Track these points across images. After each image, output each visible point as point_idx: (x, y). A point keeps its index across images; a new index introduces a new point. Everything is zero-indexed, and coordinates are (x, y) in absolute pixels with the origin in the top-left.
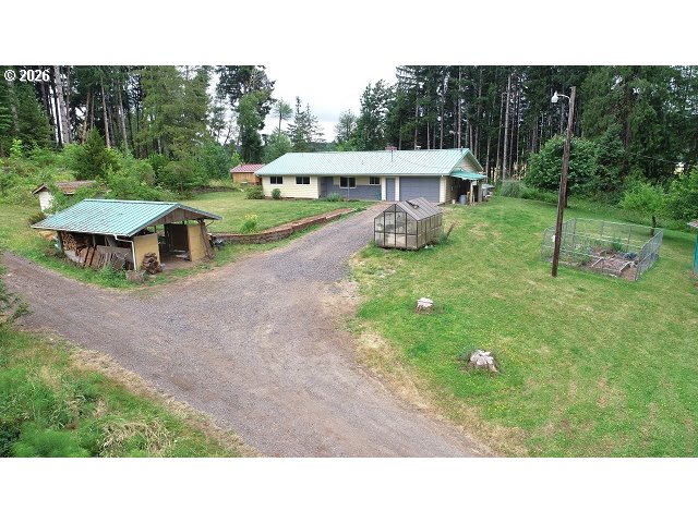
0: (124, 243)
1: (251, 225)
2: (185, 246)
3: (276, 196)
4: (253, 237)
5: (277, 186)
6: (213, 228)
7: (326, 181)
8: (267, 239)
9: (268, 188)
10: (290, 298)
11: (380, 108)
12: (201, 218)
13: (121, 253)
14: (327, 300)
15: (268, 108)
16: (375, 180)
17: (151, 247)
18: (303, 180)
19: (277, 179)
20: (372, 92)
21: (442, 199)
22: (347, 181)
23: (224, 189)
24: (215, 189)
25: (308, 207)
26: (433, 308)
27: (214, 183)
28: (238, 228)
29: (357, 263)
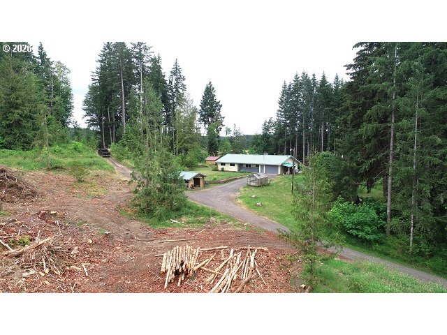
0: (187, 182)
1: (215, 179)
2: (199, 184)
3: (223, 170)
4: (215, 182)
5: (223, 167)
6: (206, 179)
7: (240, 165)
8: (219, 183)
9: (220, 167)
10: (224, 194)
11: (271, 131)
12: (203, 177)
13: (186, 184)
14: (232, 195)
15: (221, 128)
16: (257, 165)
17: (192, 183)
18: (232, 165)
19: (223, 164)
20: (267, 124)
21: (279, 173)
22: (248, 166)
23: (203, 166)
24: (200, 167)
25: (232, 174)
26: (255, 197)
27: (201, 164)
28: (211, 180)
29: (242, 189)
